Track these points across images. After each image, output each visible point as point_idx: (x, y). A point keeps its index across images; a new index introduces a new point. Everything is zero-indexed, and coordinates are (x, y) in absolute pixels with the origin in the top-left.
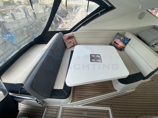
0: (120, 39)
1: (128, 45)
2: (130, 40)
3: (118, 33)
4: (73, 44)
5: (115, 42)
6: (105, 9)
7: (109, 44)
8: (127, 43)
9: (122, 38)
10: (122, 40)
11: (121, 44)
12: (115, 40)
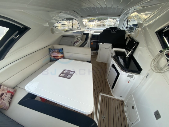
0: (56, 52)
1: (64, 53)
2: (62, 49)
3: (49, 49)
4: (9, 95)
5: (54, 57)
6: (18, 31)
7: (51, 61)
8: (63, 52)
9: (57, 51)
10: (58, 52)
11: (60, 55)
12: (52, 55)
